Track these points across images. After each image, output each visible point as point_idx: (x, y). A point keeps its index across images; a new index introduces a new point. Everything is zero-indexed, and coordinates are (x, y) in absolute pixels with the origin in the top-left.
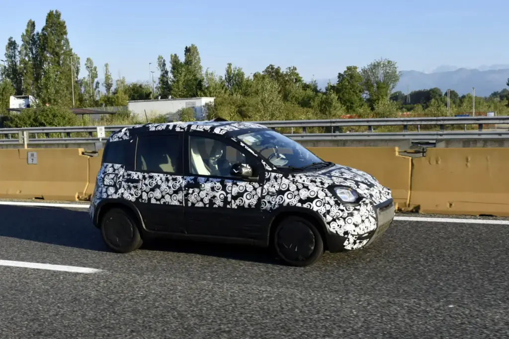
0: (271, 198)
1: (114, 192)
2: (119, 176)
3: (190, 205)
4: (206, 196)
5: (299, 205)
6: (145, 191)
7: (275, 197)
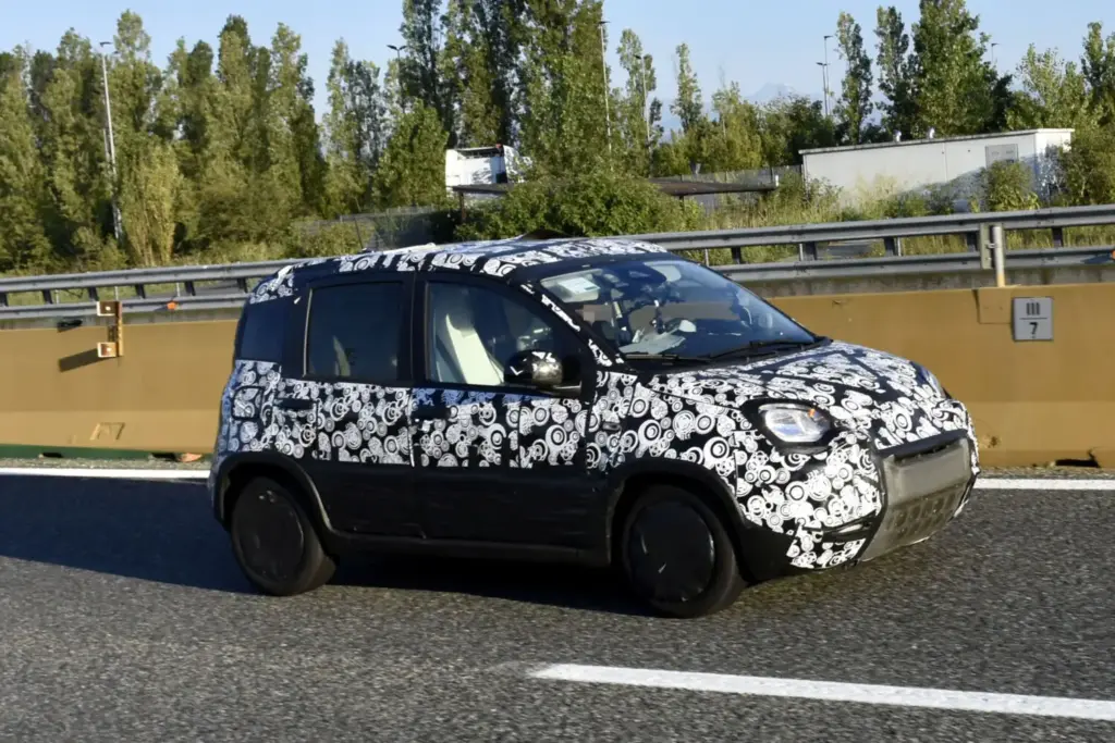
0: (609, 439)
1: (255, 434)
2: (266, 393)
3: (426, 462)
4: (462, 439)
5: (672, 454)
6: (323, 430)
7: (617, 435)
